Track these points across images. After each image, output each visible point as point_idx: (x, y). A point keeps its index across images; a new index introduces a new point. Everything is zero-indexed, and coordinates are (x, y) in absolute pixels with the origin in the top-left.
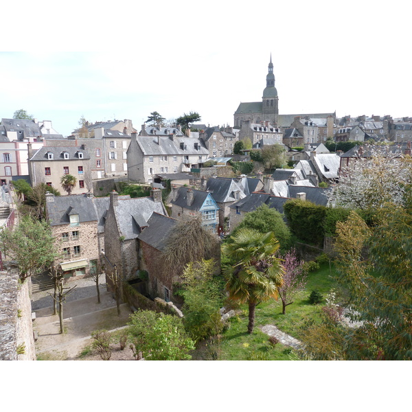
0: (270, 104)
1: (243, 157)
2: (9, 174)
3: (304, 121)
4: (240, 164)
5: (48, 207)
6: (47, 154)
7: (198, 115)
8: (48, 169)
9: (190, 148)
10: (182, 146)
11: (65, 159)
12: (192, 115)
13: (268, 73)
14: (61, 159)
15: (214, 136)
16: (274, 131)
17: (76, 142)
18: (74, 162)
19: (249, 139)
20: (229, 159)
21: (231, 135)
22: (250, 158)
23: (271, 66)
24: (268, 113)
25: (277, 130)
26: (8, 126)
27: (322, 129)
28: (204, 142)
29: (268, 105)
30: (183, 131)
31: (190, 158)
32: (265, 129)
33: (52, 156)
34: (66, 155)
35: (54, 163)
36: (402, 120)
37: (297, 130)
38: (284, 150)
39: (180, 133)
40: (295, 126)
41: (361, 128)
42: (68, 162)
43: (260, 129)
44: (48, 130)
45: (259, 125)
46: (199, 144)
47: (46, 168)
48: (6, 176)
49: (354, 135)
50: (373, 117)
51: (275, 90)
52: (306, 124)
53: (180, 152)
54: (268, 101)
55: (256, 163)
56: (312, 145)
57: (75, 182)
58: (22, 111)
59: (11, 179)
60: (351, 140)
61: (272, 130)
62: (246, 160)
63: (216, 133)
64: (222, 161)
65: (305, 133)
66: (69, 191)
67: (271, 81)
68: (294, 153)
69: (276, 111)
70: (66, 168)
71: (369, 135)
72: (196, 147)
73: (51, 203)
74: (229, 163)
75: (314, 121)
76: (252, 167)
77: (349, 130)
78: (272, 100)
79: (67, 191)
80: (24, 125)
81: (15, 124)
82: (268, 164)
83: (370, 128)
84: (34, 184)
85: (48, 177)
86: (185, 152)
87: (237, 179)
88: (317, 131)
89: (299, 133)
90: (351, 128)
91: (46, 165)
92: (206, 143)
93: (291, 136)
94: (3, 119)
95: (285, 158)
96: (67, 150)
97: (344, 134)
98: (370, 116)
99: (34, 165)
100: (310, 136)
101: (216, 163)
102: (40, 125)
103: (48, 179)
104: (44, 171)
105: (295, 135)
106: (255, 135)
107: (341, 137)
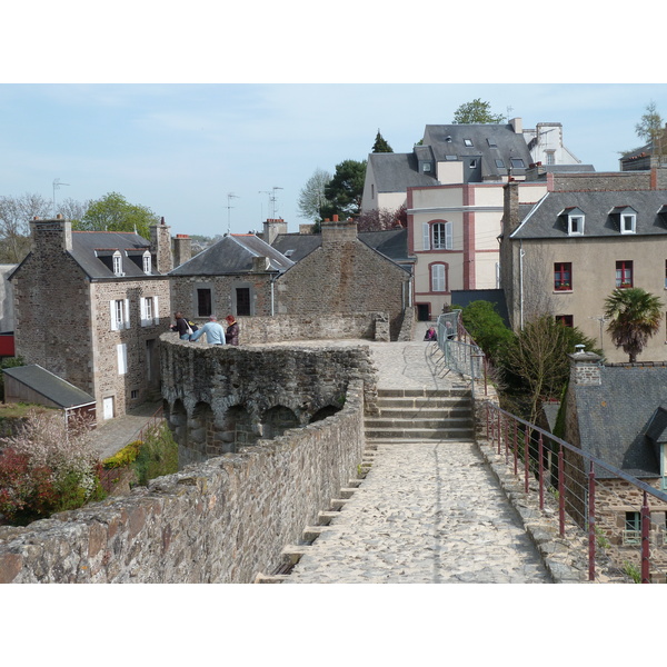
2: (440, 287)
5: (580, 404)
6: (564, 218)
8: (563, 270)
11: (624, 232)
14: (611, 232)
17: (652, 177)
18: (653, 245)
26: (441, 147)
33: (582, 224)
34: (628, 220)
35: (587, 247)
42: (630, 245)
44: (550, 153)
47: (558, 267)
48: (431, 293)
57: (656, 316)
58: (477, 104)
59: (448, 300)
66: (633, 348)
70: (624, 266)
73: (589, 388)
79: (627, 349)
80: (482, 142)
81: (459, 138)
84: (519, 319)
85: (562, 296)
91: (560, 253)
94: (429, 128)
96: (628, 200)
99: (522, 254)
102: (528, 138)
103: (563, 304)
104: (552, 276)
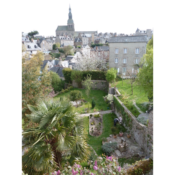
0: (71, 27)
1: (56, 51)
3: (83, 35)
4: (55, 54)
7: (37, 32)
9: (32, 48)
10: (29, 47)
12: (35, 32)
13: (69, 13)
15: (43, 42)
16: (70, 39)
19: (59, 43)
20: (50, 52)
21: (52, 41)
22: (59, 51)
23: (70, 9)
24: (70, 31)
25: (71, 39)
27: (90, 38)
28: (39, 45)
29: (70, 27)
30: (30, 40)
31: (33, 52)
32: (66, 39)
36: (120, 35)
37: (80, 39)
38: (73, 48)
39: (28, 40)
40: (79, 37)
41: (104, 38)
43: (64, 39)
45: (64, 37)
46: (37, 46)
49: (101, 41)
50: (110, 33)
51: (73, 20)
52: (83, 36)
53: (28, 49)
54: (70, 25)
55: (61, 53)
56: (84, 45)
60: (100, 43)
61: (69, 39)
62: (57, 52)
63: (44, 41)
64: (47, 53)
65: (83, 40)
67: (70, 17)
68: (77, 49)
69: (73, 30)
71: (107, 41)
72: (35, 47)
74: (50, 53)
75: (86, 35)
76: (60, 55)
77: (99, 39)
78: (71, 25)
82: (66, 53)
83: (108, 38)
86: (30, 49)
87: (50, 61)
88: (87, 39)
89: (81, 40)
90: (100, 38)
92: (40, 45)
93: (77, 41)
95: (73, 51)
97: (98, 41)
98: (109, 33)
100: (85, 41)
101: (44, 54)
105: (79, 41)
106: (62, 41)
107: (97, 42)
